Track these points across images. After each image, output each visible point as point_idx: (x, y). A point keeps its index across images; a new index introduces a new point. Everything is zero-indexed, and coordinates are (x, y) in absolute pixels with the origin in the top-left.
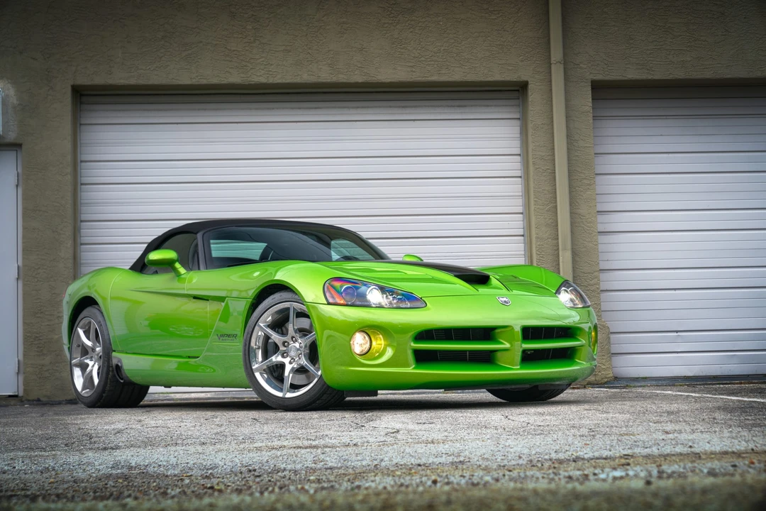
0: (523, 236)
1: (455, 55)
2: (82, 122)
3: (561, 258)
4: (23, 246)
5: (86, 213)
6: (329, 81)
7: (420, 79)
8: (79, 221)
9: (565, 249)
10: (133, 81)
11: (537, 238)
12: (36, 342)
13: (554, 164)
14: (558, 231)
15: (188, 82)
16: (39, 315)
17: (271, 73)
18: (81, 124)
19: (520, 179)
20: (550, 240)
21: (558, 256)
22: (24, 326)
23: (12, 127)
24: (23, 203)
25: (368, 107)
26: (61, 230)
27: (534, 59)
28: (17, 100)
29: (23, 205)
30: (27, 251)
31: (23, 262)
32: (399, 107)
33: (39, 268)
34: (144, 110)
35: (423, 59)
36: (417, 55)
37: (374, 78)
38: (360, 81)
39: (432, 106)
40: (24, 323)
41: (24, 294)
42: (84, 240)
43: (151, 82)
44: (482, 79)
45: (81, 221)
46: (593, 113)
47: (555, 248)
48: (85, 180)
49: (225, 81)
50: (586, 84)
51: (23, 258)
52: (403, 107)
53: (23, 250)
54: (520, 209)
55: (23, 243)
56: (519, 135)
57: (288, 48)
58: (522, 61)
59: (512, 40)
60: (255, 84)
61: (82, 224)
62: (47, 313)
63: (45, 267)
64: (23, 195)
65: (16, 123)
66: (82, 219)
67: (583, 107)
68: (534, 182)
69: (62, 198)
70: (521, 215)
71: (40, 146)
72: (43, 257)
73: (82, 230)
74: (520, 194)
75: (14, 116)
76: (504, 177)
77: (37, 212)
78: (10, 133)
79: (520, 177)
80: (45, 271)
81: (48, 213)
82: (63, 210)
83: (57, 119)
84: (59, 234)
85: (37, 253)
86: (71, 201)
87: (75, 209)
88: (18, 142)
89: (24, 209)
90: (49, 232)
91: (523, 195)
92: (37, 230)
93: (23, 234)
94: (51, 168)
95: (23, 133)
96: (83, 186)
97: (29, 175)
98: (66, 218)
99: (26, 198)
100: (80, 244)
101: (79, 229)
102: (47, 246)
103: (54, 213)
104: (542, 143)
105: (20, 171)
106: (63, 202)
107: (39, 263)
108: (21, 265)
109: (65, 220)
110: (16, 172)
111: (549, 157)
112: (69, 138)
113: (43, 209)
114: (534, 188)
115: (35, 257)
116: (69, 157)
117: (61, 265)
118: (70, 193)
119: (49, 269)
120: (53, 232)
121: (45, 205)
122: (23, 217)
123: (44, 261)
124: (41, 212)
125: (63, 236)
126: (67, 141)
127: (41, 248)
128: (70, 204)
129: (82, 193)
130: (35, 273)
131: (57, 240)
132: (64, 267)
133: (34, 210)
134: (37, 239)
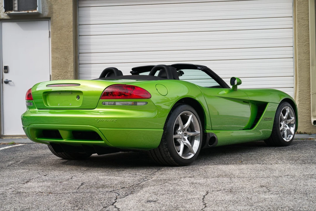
0: (293, 58)
2: (79, 6)
3: (311, 70)
4: (52, 66)
5: (82, 49)
9: (313, 65)
11: (299, 59)
13: (309, 22)
14: (310, 56)
18: (79, 7)
19: (292, 29)
20: (306, 60)
21: (310, 69)
23: (46, 9)
24: (52, 45)
26: (69, 58)
29: (52, 47)
30: (54, 68)
31: (52, 74)
33: (59, 76)
42: (81, 62)
45: (79, 53)
47: (308, 64)
48: (80, 34)
51: (52, 71)
53: (52, 68)
54: (292, 45)
55: (52, 64)
56: (292, 7)
61: (80, 54)
63: (62, 76)
64: (52, 41)
65: (48, 7)
68: (298, 31)
69: (69, 43)
70: (292, 48)
71: (59, 18)
72: (61, 71)
73: (80, 58)
74: (292, 37)
75: (47, 4)
76: (284, 28)
77: (58, 50)
78: (45, 12)
79: (292, 28)
80: (62, 77)
81: (62, 50)
82: (69, 49)
83: (66, 5)
84: (68, 60)
85: (58, 69)
86: (73, 44)
87: (76, 48)
88: (49, 16)
89: (52, 48)
90: (63, 59)
91: (293, 37)
92: (58, 58)
93: (52, 60)
94: (64, 29)
95: (51, 12)
96: (80, 37)
97: (54, 32)
98: (71, 52)
99: (53, 43)
100: (79, 64)
101: (78, 57)
102: (62, 66)
103: (65, 50)
104: (303, 11)
105: (50, 31)
106: (70, 45)
107: (59, 74)
108: (51, 74)
109: (70, 53)
110: (49, 31)
111: (306, 18)
112: (72, 14)
113: (61, 48)
114: (298, 34)
115: (57, 71)
116: (72, 23)
117: (69, 74)
118: (72, 40)
119: (63, 76)
120: (65, 59)
121: (61, 46)
122: (52, 52)
123: (61, 73)
124: (60, 50)
125: (70, 61)
126: (71, 16)
127: (60, 67)
128: (73, 46)
129: (80, 40)
130: (57, 78)
131: (67, 63)
132: (71, 75)
133: (56, 49)
134: (58, 62)
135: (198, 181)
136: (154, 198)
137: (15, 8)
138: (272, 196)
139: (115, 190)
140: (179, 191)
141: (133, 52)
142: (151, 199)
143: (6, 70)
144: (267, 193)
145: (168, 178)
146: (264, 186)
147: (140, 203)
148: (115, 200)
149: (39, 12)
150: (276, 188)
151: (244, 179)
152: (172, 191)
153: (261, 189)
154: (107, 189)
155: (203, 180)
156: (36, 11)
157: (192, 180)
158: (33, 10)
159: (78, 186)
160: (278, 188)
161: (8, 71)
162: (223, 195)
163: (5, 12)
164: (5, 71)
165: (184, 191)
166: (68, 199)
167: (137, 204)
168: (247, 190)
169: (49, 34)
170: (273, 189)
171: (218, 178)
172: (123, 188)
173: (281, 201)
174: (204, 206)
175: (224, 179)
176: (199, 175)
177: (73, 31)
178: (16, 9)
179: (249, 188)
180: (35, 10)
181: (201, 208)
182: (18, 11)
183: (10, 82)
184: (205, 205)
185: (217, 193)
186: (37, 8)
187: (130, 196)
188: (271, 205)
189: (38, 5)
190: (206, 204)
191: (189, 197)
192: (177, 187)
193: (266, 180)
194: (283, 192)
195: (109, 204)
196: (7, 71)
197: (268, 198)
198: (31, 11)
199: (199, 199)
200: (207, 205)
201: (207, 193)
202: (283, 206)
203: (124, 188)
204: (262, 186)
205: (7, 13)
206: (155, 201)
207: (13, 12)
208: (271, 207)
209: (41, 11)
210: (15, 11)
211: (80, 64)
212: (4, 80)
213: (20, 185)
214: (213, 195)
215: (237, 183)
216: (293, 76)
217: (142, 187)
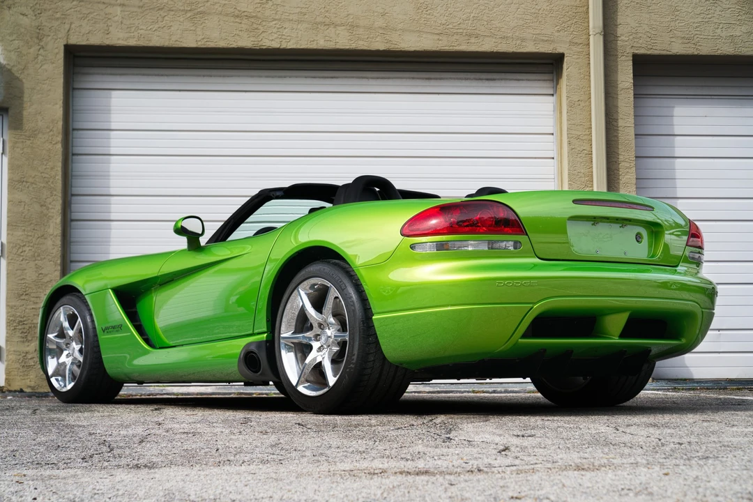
1: (486, 23)
2: (76, 86)
4: (8, 221)
5: (79, 186)
6: (347, 47)
7: (447, 48)
8: (69, 195)
10: (132, 42)
12: (20, 327)
13: (591, 145)
15: (193, 45)
16: (23, 297)
17: (284, 37)
18: (74, 89)
19: (552, 160)
22: (7, 309)
24: (9, 173)
25: (389, 78)
26: (50, 204)
27: (572, 29)
28: (4, 60)
29: (8, 176)
30: (12, 226)
31: (7, 239)
32: (423, 79)
33: (24, 246)
34: (144, 75)
35: (451, 26)
36: (444, 22)
37: (397, 46)
38: (381, 49)
39: (458, 79)
40: (7, 306)
41: (8, 274)
42: (75, 216)
43: (151, 44)
44: (515, 50)
45: (72, 195)
46: (634, 90)
48: (76, 150)
49: (234, 45)
50: (627, 59)
51: (8, 234)
52: (427, 79)
53: (8, 225)
55: (8, 217)
56: (552, 113)
57: (304, 10)
58: (558, 31)
59: (548, 8)
60: (266, 49)
61: (74, 198)
62: (32, 295)
63: (32, 244)
64: (9, 164)
65: (2, 85)
66: (74, 193)
67: (624, 83)
68: (569, 164)
69: (52, 168)
71: (29, 111)
72: (30, 234)
73: (72, 205)
74: (553, 176)
76: (535, 158)
77: (24, 183)
79: (553, 158)
80: (30, 248)
81: (36, 184)
82: (52, 182)
83: (47, 81)
84: (48, 209)
85: (23, 228)
86: (61, 172)
87: (66, 182)
88: (5, 105)
89: (9, 179)
90: (37, 207)
92: (23, 204)
93: (8, 207)
94: (40, 135)
95: (10, 96)
96: (75, 157)
97: (16, 142)
98: (56, 190)
99: (12, 168)
100: (69, 220)
101: (70, 204)
102: (34, 221)
103: (42, 185)
104: (579, 121)
105: (6, 138)
106: (53, 173)
107: (25, 240)
108: (4, 241)
109: (55, 193)
110: (2, 139)
111: (586, 137)
112: (60, 103)
113: (31, 180)
114: (569, 170)
115: (20, 233)
116: (60, 124)
117: (49, 243)
118: (60, 164)
119: (35, 246)
120: (42, 206)
121: (33, 176)
122: (7, 189)
123: (30, 238)
124: (29, 184)
125: (53, 210)
126: (58, 106)
127: (27, 224)
128: (60, 176)
129: (74, 165)
130: (21, 250)
131: (45, 215)
132: (53, 245)
133: (21, 181)
134: (23, 213)
141: (201, 196)
177: (62, 143)
211: (71, 220)
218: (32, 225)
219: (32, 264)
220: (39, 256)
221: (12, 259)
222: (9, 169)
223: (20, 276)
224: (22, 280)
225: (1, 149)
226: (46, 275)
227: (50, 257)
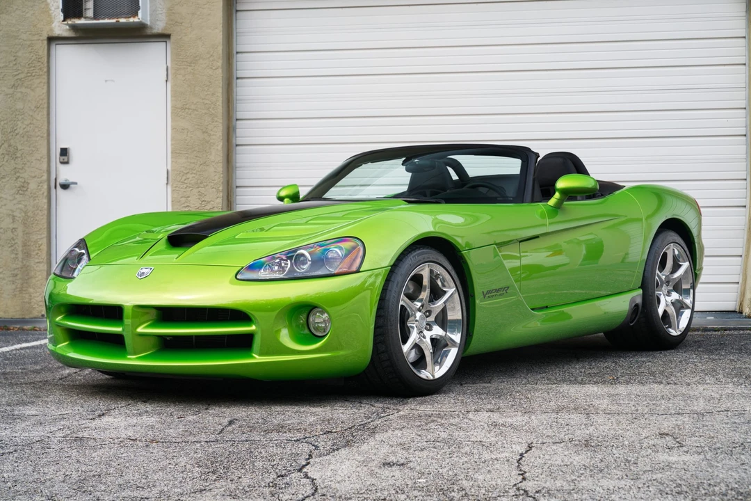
0: (745, 135)
2: (238, 9)
4: (172, 148)
5: (243, 110)
8: (234, 120)
18: (237, 11)
19: (743, 67)
23: (160, 16)
24: (172, 101)
26: (212, 130)
29: (172, 104)
30: (176, 153)
31: (172, 166)
33: (188, 173)
41: (173, 201)
42: (240, 141)
45: (237, 120)
48: (240, 74)
51: (172, 162)
53: (172, 153)
54: (743, 104)
55: (172, 145)
56: (744, 14)
61: (238, 122)
63: (194, 172)
64: (172, 91)
65: (164, 11)
66: (238, 118)
69: (213, 94)
70: (744, 111)
71: (190, 36)
72: (193, 161)
73: (237, 130)
74: (744, 85)
75: (162, 3)
76: (724, 65)
77: (187, 110)
78: (158, 23)
79: (745, 64)
80: (194, 175)
81: (197, 111)
82: (213, 108)
83: (207, 6)
84: (210, 135)
85: (186, 155)
86: (222, 97)
87: (228, 107)
88: (167, 32)
89: (172, 107)
90: (199, 133)
91: (747, 87)
92: (186, 131)
93: (172, 135)
94: (201, 61)
95: (171, 23)
96: (239, 81)
97: (178, 69)
98: (217, 117)
99: (176, 95)
100: (235, 145)
101: (235, 129)
102: (196, 148)
103: (204, 112)
105: (169, 65)
106: (214, 99)
107: (189, 167)
108: (170, 169)
109: (216, 119)
110: (165, 66)
112: (220, 27)
113: (193, 107)
115: (184, 161)
116: (220, 48)
117: (212, 169)
118: (221, 89)
119: (198, 173)
120: (204, 132)
121: (195, 102)
122: (172, 117)
123: (193, 165)
124: (191, 111)
125: (214, 137)
126: (217, 30)
127: (190, 151)
128: (221, 101)
129: (238, 88)
130: (184, 178)
131: (207, 142)
132: (216, 172)
133: (183, 109)
134: (186, 140)
135: (509, 420)
136: (400, 456)
137: (88, 11)
138: (687, 458)
139: (309, 437)
140: (460, 442)
142: (392, 459)
143: (63, 157)
144: (675, 451)
145: (437, 413)
146: (667, 434)
147: (365, 469)
148: (307, 459)
149: (144, 21)
150: (696, 438)
151: (621, 418)
152: (444, 441)
153: (660, 442)
154: (288, 435)
155: (520, 419)
156: (136, 20)
157: (496, 417)
158: (130, 17)
159: (220, 428)
160: (701, 439)
161: (68, 159)
162: (566, 453)
163: (64, 21)
164: (62, 160)
165: (474, 442)
166: (195, 455)
167: (358, 469)
168: (626, 443)
169: (166, 73)
170: (691, 442)
171: (557, 413)
172: (329, 432)
173: (709, 469)
174: (521, 477)
175: (572, 416)
176: (512, 405)
177: (222, 68)
178: (90, 13)
179: (632, 439)
180: (134, 17)
181: (513, 482)
182: (95, 17)
183: (72, 186)
184: (522, 474)
185: (554, 447)
186: (140, 12)
187: (343, 452)
188: (684, 477)
189: (140, 5)
190: (525, 472)
191: (486, 455)
192: (457, 433)
193: (673, 419)
194: (715, 449)
195: (292, 469)
196: (66, 160)
197: (678, 462)
198: (126, 18)
199: (508, 461)
200: (527, 474)
201: (530, 448)
202: (712, 482)
203: (331, 432)
204: (662, 434)
205: (67, 24)
206: (402, 464)
207: (82, 21)
208: (683, 482)
209: (149, 19)
210: (86, 18)
211: (237, 145)
212: (61, 180)
213: (84, 422)
214: (544, 452)
215: (603, 426)
216: (746, 179)
217: (373, 432)
218: (195, 152)
219: (195, 191)
220: (201, 183)
221: (176, 187)
222: (172, 96)
223: (184, 204)
224: (185, 207)
225: (165, 76)
226: (209, 202)
227: (212, 184)
